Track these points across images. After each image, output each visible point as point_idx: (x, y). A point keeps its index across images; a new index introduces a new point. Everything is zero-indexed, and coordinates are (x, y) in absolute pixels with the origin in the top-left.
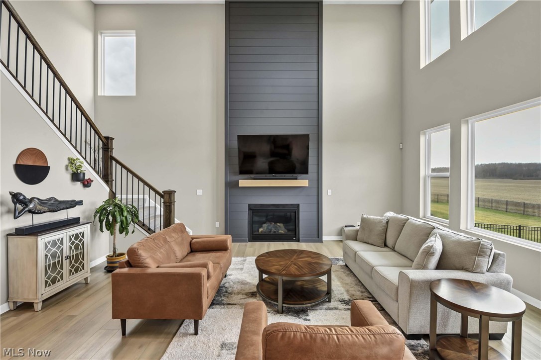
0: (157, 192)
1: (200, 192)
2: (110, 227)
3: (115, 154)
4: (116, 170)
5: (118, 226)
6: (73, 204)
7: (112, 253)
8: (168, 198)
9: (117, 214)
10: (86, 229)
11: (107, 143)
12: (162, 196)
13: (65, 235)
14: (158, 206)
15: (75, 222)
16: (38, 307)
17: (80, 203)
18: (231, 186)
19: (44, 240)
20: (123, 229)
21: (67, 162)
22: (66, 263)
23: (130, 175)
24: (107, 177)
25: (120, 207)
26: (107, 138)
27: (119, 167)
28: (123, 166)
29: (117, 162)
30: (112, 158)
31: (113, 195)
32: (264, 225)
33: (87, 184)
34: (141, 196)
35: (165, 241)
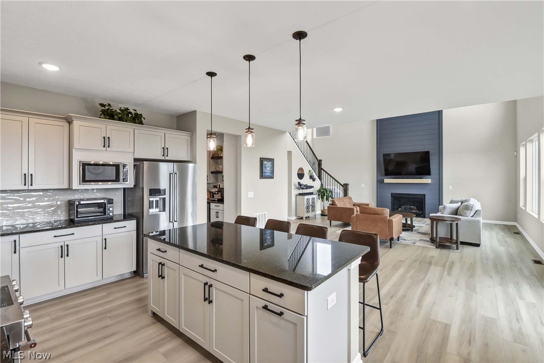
0: (340, 184)
1: (363, 186)
2: (322, 198)
3: (323, 167)
4: (323, 173)
5: (325, 197)
6: (312, 187)
7: (323, 209)
8: (345, 187)
9: (325, 192)
10: (315, 196)
11: (320, 162)
12: (343, 186)
13: (310, 197)
14: (341, 192)
15: (312, 194)
16: (304, 218)
17: (313, 187)
18: (380, 182)
19: (306, 197)
20: (327, 199)
21: (308, 172)
22: (310, 207)
23: (329, 176)
24: (320, 177)
25: (326, 189)
26: (320, 160)
27: (324, 173)
28: (326, 172)
29: (324, 170)
30: (322, 169)
31: (322, 185)
32: (402, 207)
33: (314, 180)
34: (334, 187)
35: (343, 201)
